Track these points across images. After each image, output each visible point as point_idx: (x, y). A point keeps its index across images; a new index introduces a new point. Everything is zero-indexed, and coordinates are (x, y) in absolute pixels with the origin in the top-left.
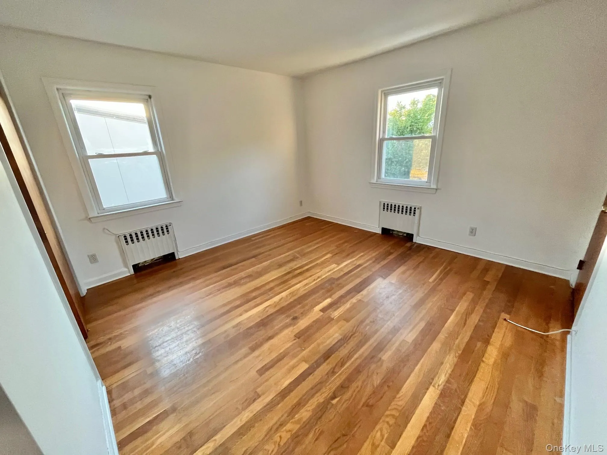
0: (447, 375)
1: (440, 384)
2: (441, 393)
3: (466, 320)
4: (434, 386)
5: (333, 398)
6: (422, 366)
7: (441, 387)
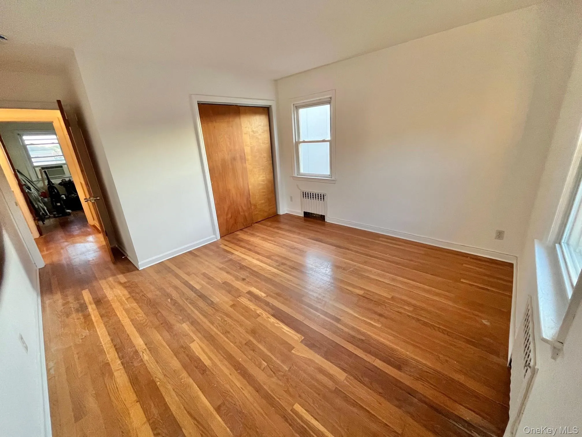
0: (146, 362)
1: (144, 354)
2: (138, 352)
3: (195, 419)
4: (145, 349)
5: (171, 299)
6: (164, 347)
7: (141, 354)
